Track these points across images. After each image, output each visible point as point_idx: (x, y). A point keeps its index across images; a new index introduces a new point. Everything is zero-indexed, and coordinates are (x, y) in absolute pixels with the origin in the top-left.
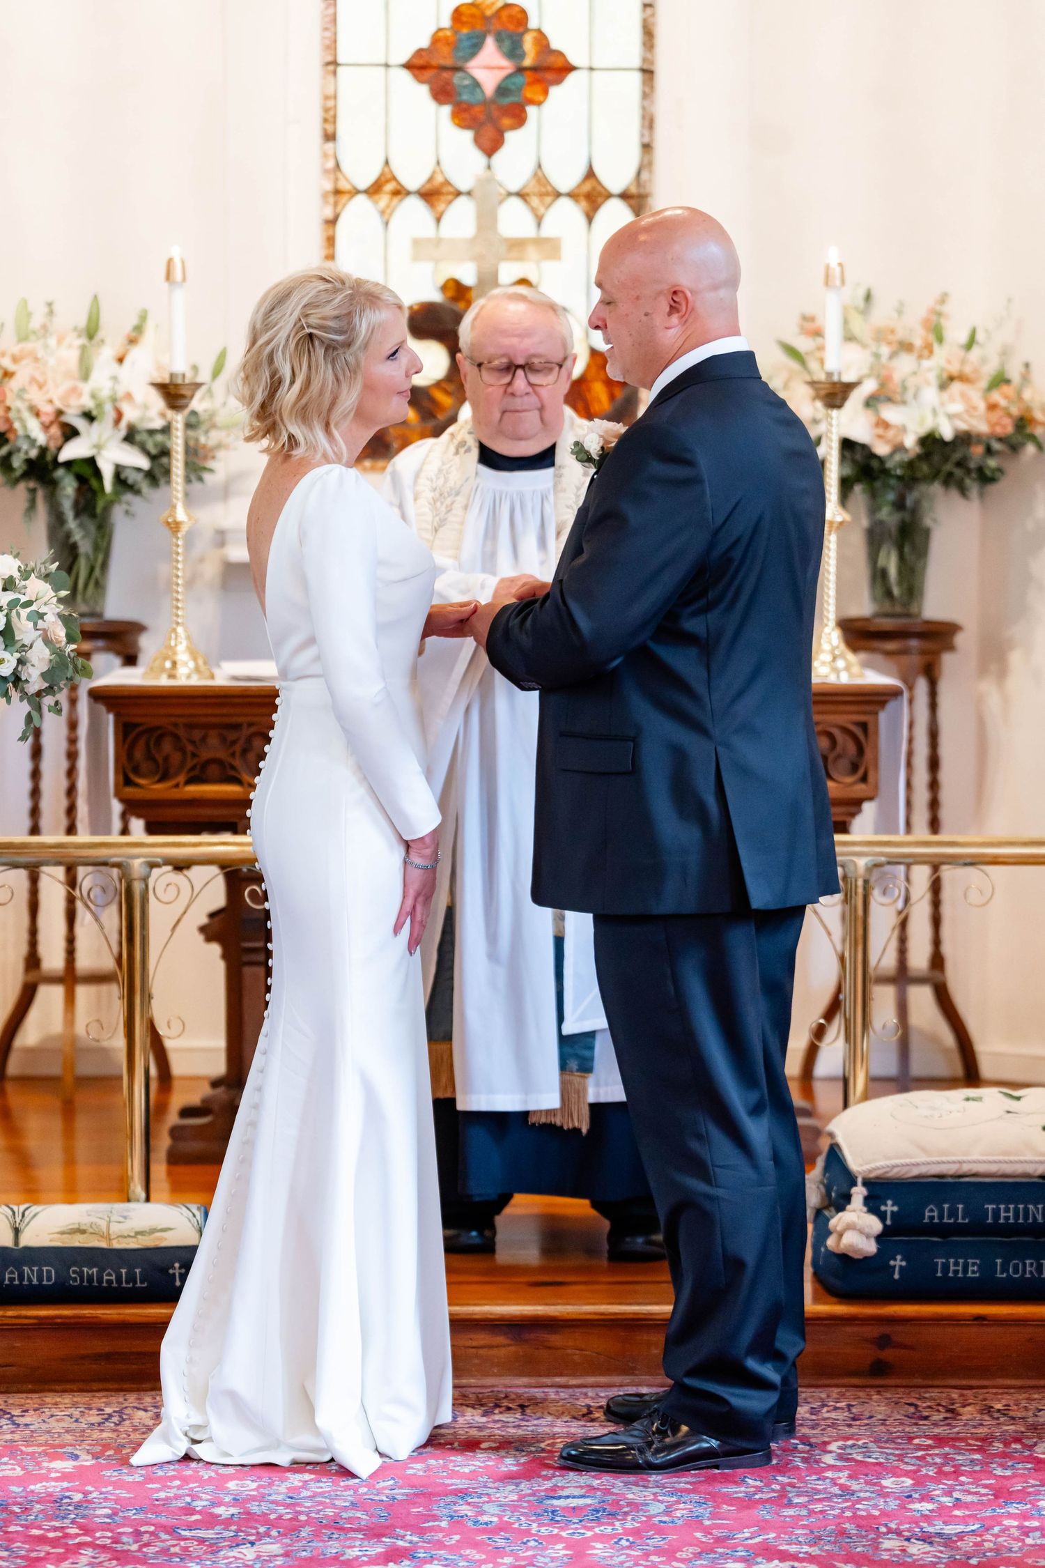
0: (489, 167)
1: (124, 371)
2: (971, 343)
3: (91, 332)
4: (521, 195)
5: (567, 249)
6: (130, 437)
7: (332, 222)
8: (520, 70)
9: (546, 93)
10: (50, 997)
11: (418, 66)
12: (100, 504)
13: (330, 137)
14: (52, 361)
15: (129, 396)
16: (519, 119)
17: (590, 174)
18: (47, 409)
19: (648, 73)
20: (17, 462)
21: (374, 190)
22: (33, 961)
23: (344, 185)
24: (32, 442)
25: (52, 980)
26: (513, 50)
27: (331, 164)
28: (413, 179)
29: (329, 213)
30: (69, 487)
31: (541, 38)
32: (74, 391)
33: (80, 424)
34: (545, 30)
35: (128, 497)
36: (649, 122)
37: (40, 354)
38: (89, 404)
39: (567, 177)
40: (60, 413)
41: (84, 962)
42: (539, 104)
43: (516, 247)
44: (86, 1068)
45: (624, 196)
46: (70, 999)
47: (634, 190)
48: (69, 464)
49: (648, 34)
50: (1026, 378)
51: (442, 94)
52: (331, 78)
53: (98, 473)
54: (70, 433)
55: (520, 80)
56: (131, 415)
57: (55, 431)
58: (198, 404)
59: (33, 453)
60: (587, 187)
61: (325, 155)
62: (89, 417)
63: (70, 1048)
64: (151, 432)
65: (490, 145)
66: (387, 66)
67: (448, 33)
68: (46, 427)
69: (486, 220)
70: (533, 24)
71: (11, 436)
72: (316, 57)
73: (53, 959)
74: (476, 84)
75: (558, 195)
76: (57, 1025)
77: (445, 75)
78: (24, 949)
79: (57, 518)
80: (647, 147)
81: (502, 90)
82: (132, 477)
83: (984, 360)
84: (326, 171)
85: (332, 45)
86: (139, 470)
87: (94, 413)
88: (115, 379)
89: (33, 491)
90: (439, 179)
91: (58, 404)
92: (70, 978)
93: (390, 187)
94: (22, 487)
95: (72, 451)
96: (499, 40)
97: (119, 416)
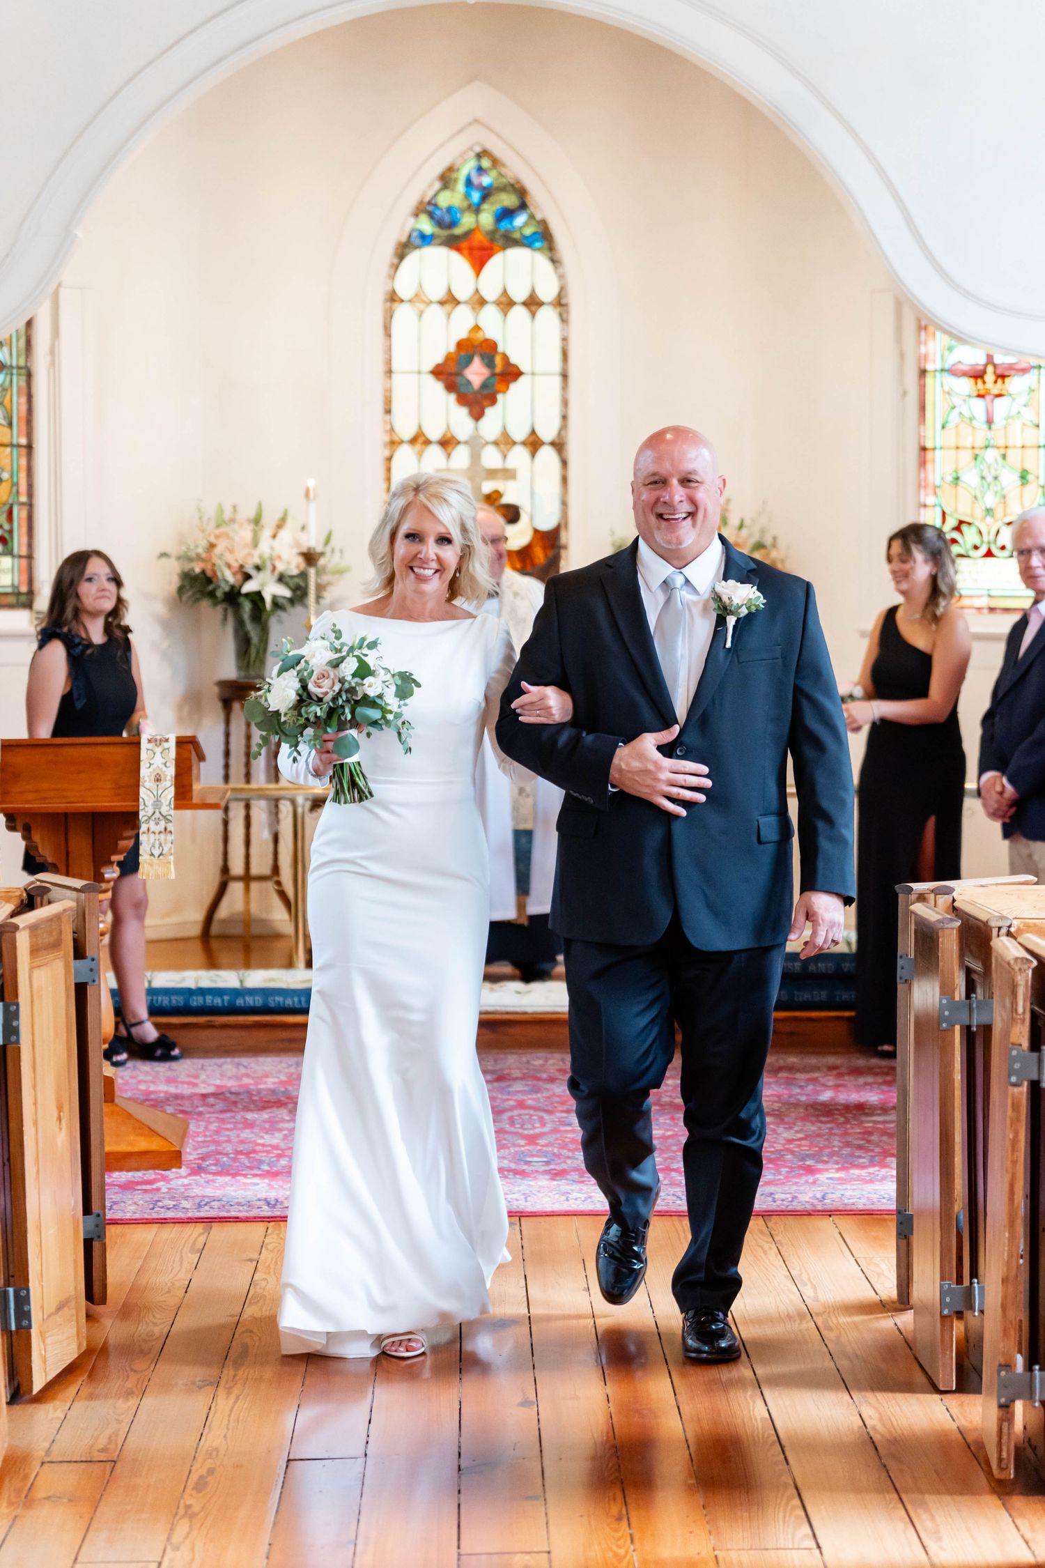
0: (477, 429)
1: (277, 543)
2: (741, 526)
3: (257, 521)
4: (496, 443)
5: (520, 475)
6: (281, 579)
7: (389, 459)
8: (494, 375)
9: (507, 388)
10: (236, 889)
11: (438, 372)
12: (264, 616)
13: (388, 411)
14: (237, 539)
15: (279, 557)
16: (493, 400)
17: (533, 432)
18: (235, 565)
19: (565, 376)
20: (219, 594)
21: (413, 441)
22: (225, 869)
23: (396, 439)
24: (227, 582)
25: (237, 879)
26: (490, 363)
27: (388, 427)
28: (434, 434)
29: (387, 453)
30: (247, 606)
31: (505, 358)
32: (250, 555)
33: (252, 572)
34: (509, 353)
35: (279, 613)
36: (565, 403)
37: (231, 534)
38: (257, 561)
39: (520, 434)
40: (242, 567)
41: (255, 870)
42: (504, 392)
43: (492, 474)
44: (256, 930)
45: (553, 444)
46: (247, 889)
47: (557, 441)
48: (247, 595)
49: (565, 355)
50: (774, 545)
51: (450, 387)
52: (388, 381)
53: (262, 599)
54: (247, 577)
55: (492, 380)
56: (281, 567)
57: (240, 577)
58: (322, 562)
59: (227, 589)
60: (531, 439)
61: (385, 422)
62: (258, 568)
63: (247, 920)
64: (292, 577)
65: (477, 415)
66: (419, 373)
67: (453, 355)
68: (234, 574)
69: (475, 457)
70: (500, 349)
71: (214, 580)
72: (380, 368)
73: (237, 868)
74: (469, 383)
75: (514, 443)
76: (239, 906)
77: (452, 378)
78: (220, 863)
79: (240, 624)
80: (564, 417)
81: (484, 385)
82: (281, 601)
83: (750, 535)
84: (386, 431)
85: (389, 362)
86: (284, 598)
87: (261, 566)
88: (272, 548)
89: (225, 610)
90: (449, 435)
91: (241, 562)
92: (247, 878)
93: (421, 440)
94: (220, 609)
95: (249, 587)
96: (482, 357)
97: (274, 568)
